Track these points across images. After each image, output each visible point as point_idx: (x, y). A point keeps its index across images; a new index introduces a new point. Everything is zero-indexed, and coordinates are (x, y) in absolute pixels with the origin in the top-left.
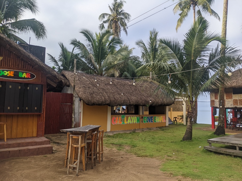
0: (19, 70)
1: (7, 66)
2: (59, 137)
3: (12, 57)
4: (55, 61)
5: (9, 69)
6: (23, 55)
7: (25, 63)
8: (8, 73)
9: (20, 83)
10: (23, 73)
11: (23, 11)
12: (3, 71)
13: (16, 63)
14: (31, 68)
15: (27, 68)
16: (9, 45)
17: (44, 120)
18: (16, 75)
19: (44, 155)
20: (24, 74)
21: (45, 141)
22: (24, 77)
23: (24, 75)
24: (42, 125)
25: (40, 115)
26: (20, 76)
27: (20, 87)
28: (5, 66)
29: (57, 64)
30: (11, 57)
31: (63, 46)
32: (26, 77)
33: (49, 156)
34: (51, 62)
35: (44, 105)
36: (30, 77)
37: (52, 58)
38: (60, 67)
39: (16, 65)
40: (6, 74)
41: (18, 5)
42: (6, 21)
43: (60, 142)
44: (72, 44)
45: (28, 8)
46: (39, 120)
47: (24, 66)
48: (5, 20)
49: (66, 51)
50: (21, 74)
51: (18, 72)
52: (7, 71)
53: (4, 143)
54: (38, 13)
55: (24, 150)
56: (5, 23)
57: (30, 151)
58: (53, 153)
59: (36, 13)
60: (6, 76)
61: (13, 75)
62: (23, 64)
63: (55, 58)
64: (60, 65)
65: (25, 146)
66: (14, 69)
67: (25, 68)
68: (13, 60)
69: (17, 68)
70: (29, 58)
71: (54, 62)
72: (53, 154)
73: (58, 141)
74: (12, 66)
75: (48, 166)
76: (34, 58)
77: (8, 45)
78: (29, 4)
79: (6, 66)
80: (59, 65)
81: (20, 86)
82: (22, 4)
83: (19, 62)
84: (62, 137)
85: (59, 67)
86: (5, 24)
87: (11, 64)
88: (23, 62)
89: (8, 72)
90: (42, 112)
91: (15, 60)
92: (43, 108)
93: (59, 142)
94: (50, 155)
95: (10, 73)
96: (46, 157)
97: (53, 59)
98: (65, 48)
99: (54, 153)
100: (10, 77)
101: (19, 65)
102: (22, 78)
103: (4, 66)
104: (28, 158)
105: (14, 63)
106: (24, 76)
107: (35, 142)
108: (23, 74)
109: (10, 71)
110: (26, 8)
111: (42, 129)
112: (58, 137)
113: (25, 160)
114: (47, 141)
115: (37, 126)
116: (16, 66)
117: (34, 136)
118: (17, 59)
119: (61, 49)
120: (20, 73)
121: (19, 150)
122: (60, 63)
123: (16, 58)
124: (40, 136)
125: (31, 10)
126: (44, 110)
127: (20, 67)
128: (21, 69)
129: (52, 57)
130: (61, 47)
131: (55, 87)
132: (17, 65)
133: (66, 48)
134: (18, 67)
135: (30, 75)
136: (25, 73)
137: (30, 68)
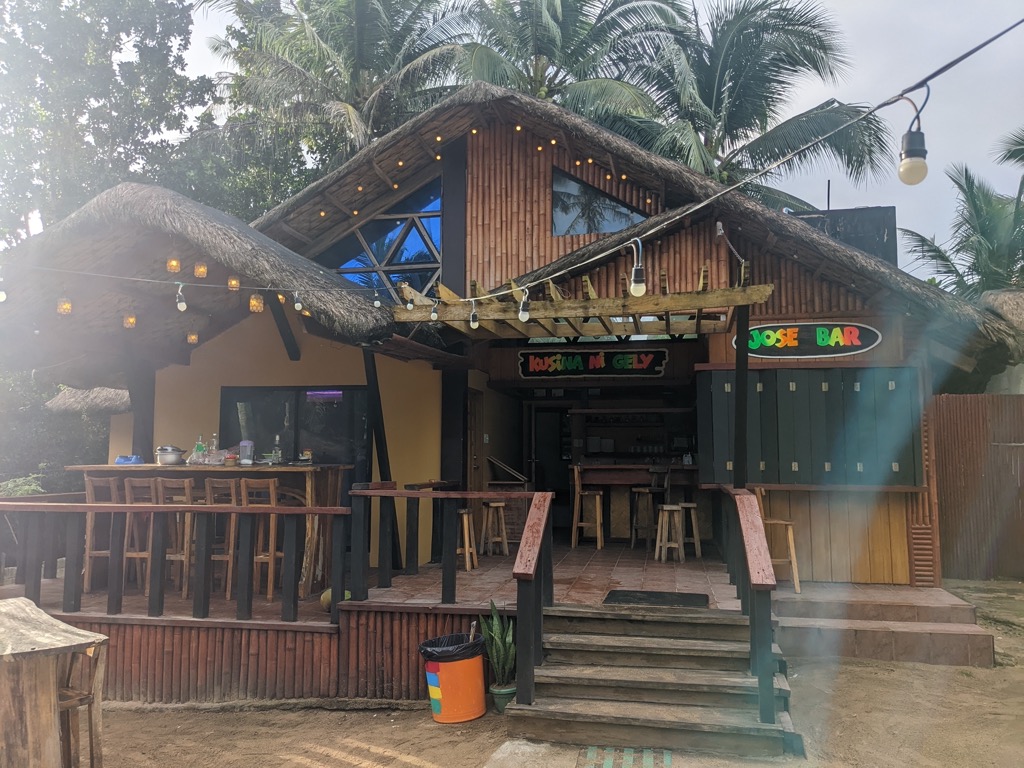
0: (815, 319)
1: (774, 313)
2: (1003, 598)
3: (786, 273)
4: (938, 255)
5: (778, 320)
6: (828, 259)
7: (834, 290)
8: (779, 337)
9: (826, 371)
10: (830, 328)
11: (789, 84)
12: (761, 330)
13: (803, 294)
14: (858, 303)
15: (842, 308)
16: (776, 234)
17: (935, 517)
18: (807, 343)
19: (958, 667)
20: (837, 332)
21: (954, 608)
22: (837, 343)
23: (836, 337)
24: (929, 539)
25: (917, 494)
26: (820, 342)
27: (825, 387)
28: (767, 313)
29: (946, 266)
30: (783, 275)
31: (968, 178)
32: (841, 344)
33: (981, 673)
34: (921, 262)
35: (926, 454)
36: (857, 343)
37: (923, 246)
38: (965, 279)
39: (803, 301)
40: (770, 342)
41: (766, 67)
42: (732, 144)
43: (1015, 620)
44: (1009, 158)
45: (804, 65)
46: (915, 515)
47: (830, 301)
48: (727, 141)
49: (987, 196)
50: (822, 336)
51: (811, 330)
52: (775, 329)
53: (794, 596)
54: (842, 69)
55: (874, 632)
56: (727, 151)
57: (896, 642)
58: (996, 664)
59: (835, 72)
60: (773, 350)
61: (796, 343)
62: (825, 294)
63: (933, 239)
64: (961, 270)
65: (871, 619)
66: (795, 320)
67: (835, 310)
68: (790, 285)
69: (805, 315)
70: (854, 269)
71: (933, 258)
72: (998, 667)
73: (1003, 616)
74: (790, 308)
75: (993, 716)
76: (873, 263)
77: (772, 234)
78: (808, 48)
79: (770, 311)
80: (958, 267)
81: (825, 382)
82: (782, 61)
83: (813, 289)
84: (1017, 598)
85: (961, 276)
86: (728, 156)
87: (784, 304)
88: (825, 286)
89: (779, 334)
90: (922, 483)
91: (796, 286)
92: (924, 466)
93: (1011, 621)
94: (988, 671)
95: (785, 335)
96: (967, 675)
97: (926, 248)
98: (981, 187)
99: (1001, 665)
100: (786, 350)
101: (813, 301)
102: (827, 350)
103: (761, 313)
104: (897, 667)
105: (796, 296)
106: (837, 340)
107: (912, 607)
108: (830, 335)
109: (785, 328)
110: (798, 67)
111: (931, 555)
112: (998, 598)
113: (883, 675)
114: (964, 610)
115: (906, 540)
116: (803, 307)
117: (899, 582)
118: (802, 278)
119: (962, 196)
120: (819, 331)
121: (856, 631)
122: (962, 262)
123: (800, 275)
124: (925, 584)
125: (816, 68)
126: (931, 474)
127: (817, 310)
128: (821, 315)
129: (923, 241)
130: (960, 187)
131: (970, 371)
132: (806, 304)
133: (987, 185)
134: (810, 309)
135: (857, 332)
136: (838, 329)
137: (855, 306)
